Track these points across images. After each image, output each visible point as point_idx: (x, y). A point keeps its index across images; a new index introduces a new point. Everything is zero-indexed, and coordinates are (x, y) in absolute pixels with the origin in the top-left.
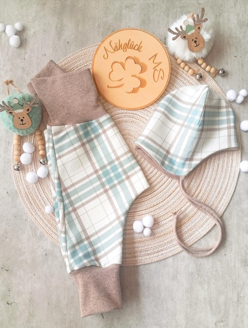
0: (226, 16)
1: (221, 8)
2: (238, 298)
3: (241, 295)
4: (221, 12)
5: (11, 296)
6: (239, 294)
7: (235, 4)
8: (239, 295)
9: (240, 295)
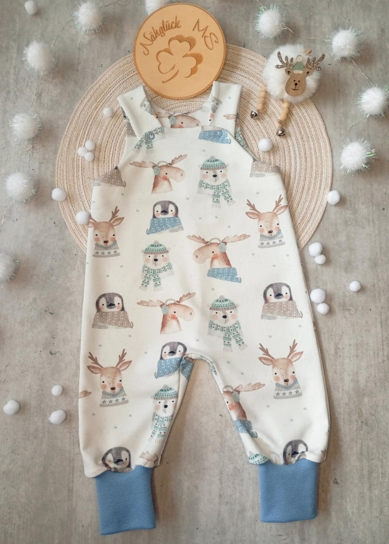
0: (317, 18)
1: (312, 10)
2: (335, 349)
3: (340, 346)
4: (311, 14)
5: (55, 344)
6: (337, 344)
7: (329, 5)
8: (336, 346)
9: (338, 346)
